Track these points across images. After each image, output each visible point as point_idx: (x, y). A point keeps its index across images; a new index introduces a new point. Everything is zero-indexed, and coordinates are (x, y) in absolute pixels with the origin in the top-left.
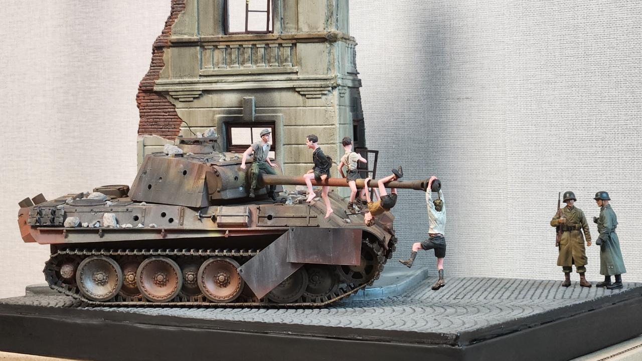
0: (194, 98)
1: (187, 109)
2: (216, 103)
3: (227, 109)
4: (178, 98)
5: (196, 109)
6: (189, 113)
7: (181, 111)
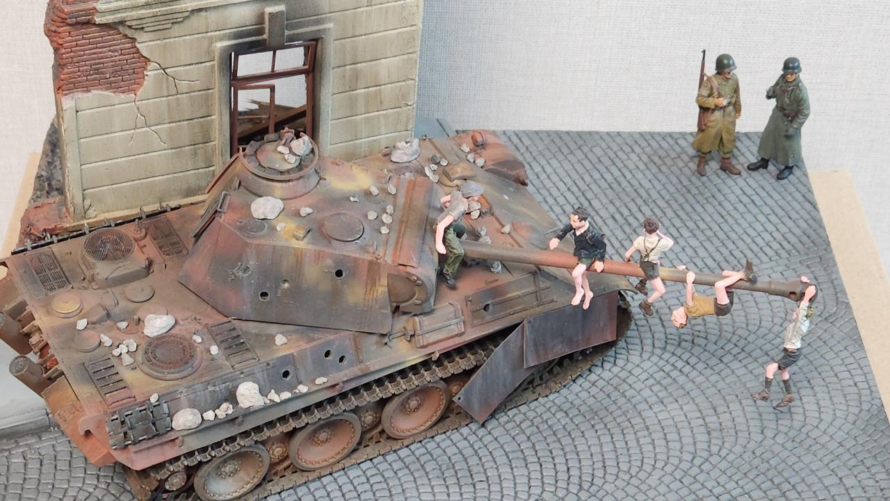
0: (173, 23)
1: (159, 42)
2: (214, 24)
3: (236, 30)
4: (143, 28)
5: (177, 39)
6: (165, 46)
7: (148, 46)
